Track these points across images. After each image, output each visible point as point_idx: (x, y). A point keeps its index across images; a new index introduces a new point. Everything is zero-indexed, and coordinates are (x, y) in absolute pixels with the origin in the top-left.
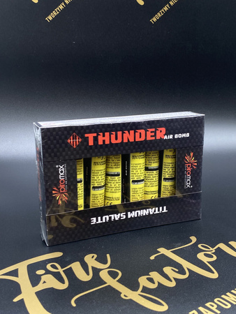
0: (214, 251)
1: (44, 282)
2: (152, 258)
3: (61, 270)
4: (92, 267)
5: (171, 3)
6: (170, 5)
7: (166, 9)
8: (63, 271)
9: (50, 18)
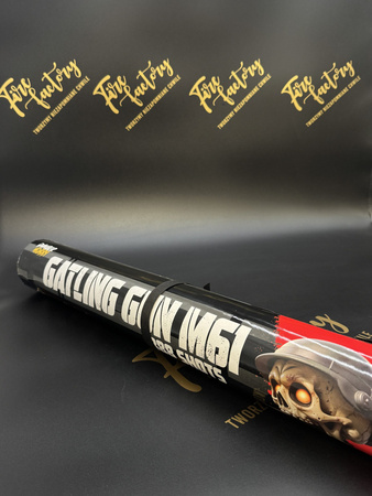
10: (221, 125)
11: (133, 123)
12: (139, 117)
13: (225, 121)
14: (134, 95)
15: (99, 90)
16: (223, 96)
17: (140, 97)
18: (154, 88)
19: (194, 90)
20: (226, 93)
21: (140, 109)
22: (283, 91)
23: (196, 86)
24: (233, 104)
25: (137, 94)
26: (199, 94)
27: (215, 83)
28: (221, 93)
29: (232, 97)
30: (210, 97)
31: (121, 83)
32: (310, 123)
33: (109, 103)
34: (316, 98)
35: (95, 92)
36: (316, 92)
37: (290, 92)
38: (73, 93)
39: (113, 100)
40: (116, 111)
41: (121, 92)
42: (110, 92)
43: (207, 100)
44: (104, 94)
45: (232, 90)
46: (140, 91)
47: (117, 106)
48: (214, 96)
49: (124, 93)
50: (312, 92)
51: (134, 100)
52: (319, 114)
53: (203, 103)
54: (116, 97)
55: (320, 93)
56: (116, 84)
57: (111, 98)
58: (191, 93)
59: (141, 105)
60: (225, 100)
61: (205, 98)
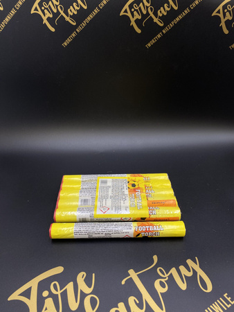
0: (167, 278)
1: (46, 309)
2: (123, 282)
3: (59, 293)
4: (81, 290)
5: (164, 31)
6: (163, 33)
7: (159, 36)
8: (61, 294)
9: (66, 44)
10: (149, 45)
11: (69, 40)
12: (74, 35)
13: (153, 41)
14: (67, 15)
15: (36, 9)
16: (153, 17)
17: (73, 17)
18: (85, 8)
19: (125, 10)
20: (156, 14)
21: (74, 28)
22: (214, 14)
23: (126, 7)
24: (162, 25)
25: (70, 13)
26: (129, 14)
27: (146, 4)
28: (151, 14)
29: (162, 18)
30: (140, 17)
31: (55, 2)
32: (233, 46)
33: (45, 21)
35: (32, 12)
38: (13, 12)
39: (49, 19)
40: (53, 30)
41: (55, 11)
42: (46, 11)
43: (137, 21)
44: (40, 12)
45: (163, 12)
46: (73, 10)
47: (53, 25)
48: (144, 16)
49: (58, 13)
51: (68, 19)
53: (133, 23)
54: (51, 16)
56: (50, 3)
57: (47, 16)
58: (122, 13)
59: (75, 24)
60: (155, 21)
61: (135, 18)
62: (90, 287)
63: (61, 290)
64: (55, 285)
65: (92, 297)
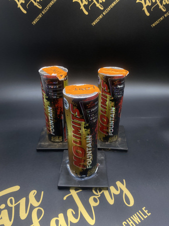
0: (100, 196)
1: (1, 218)
2: (65, 198)
3: (13, 206)
4: (31, 204)
5: (104, 13)
6: (103, 14)
7: (101, 17)
8: (15, 206)
9: (35, 23)
10: (94, 23)
11: (37, 20)
12: (40, 16)
13: (97, 21)
16: (96, 3)
20: (97, 1)
22: (138, 1)
24: (102, 9)
30: (87, 3)
32: (154, 25)
34: (161, 7)
36: (161, 3)
37: (143, 2)
40: (25, 12)
43: (85, 6)
50: (158, 3)
51: (36, 4)
52: (161, 19)
53: (82, 7)
54: (24, 2)
55: (164, 3)
57: (20, 2)
58: (74, 1)
59: (41, 8)
60: (97, 6)
61: (84, 4)
62: (38, 201)
63: (15, 204)
64: (11, 200)
65: (39, 210)
